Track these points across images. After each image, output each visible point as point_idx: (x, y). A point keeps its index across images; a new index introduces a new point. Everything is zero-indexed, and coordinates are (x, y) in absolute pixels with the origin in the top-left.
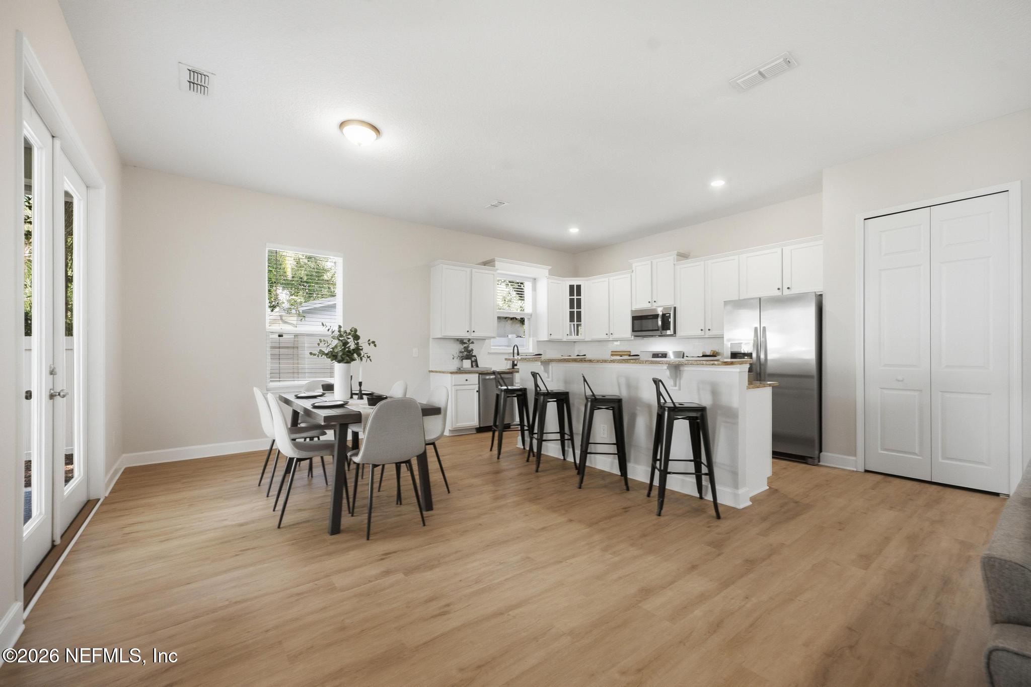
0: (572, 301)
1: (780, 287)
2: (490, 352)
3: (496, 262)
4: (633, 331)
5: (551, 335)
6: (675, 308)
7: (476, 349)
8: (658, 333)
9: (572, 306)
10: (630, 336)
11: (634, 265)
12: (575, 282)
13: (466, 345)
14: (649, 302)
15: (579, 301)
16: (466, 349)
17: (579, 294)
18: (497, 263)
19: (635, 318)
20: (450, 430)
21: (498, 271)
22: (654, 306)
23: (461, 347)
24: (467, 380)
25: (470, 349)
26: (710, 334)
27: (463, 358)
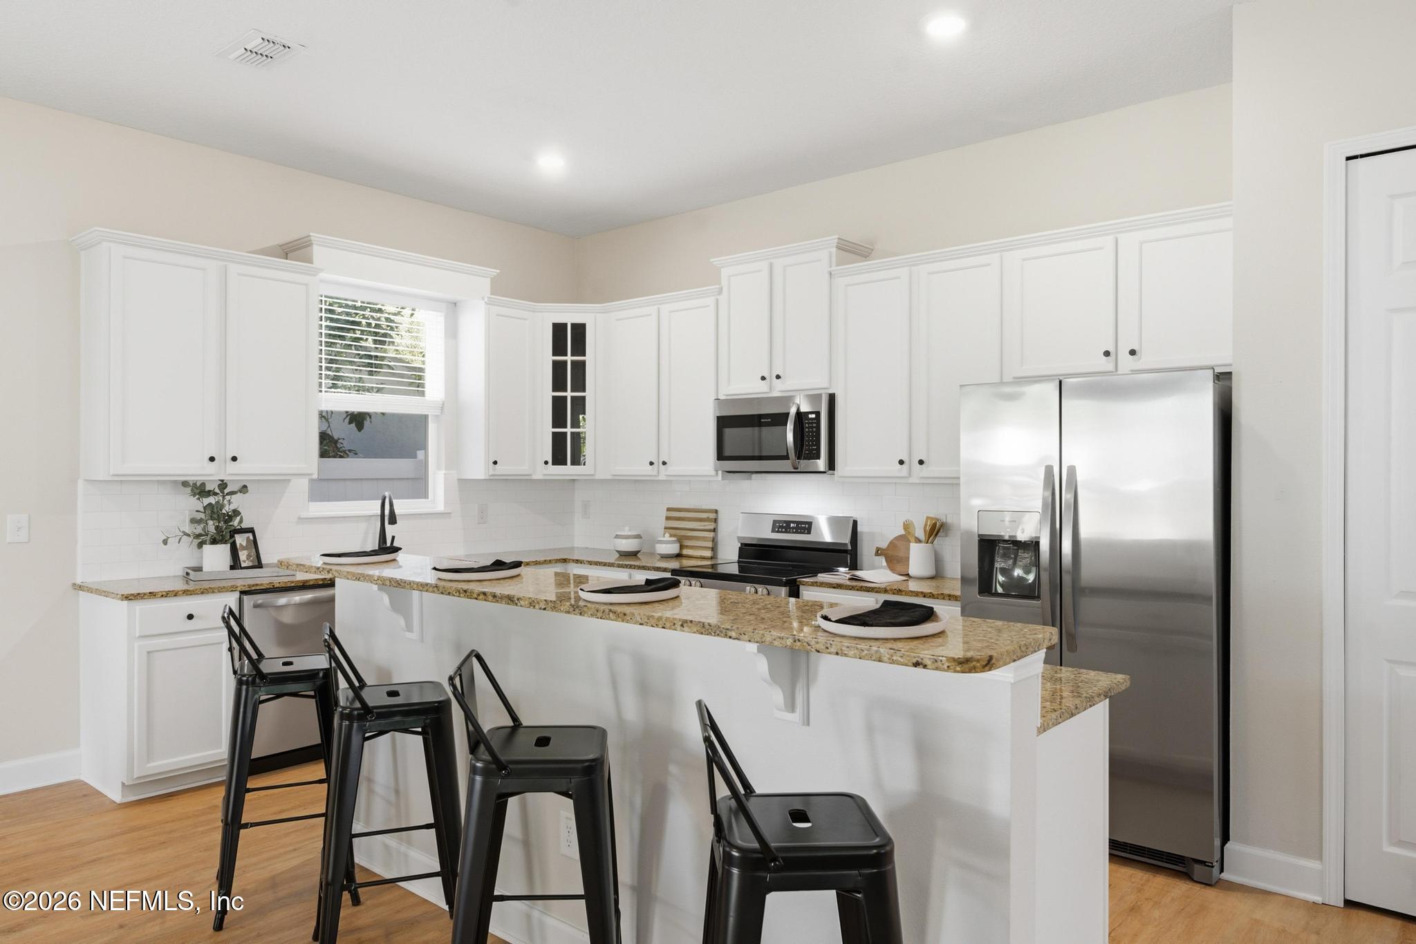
0: (558, 369)
1: (1111, 349)
2: (304, 515)
3: (315, 247)
4: (721, 456)
5: (495, 463)
6: (832, 399)
7: (249, 511)
8: (786, 465)
9: (558, 384)
10: (713, 473)
11: (725, 272)
12: (569, 315)
13: (212, 500)
14: (763, 378)
15: (580, 368)
16: (214, 512)
17: (580, 348)
18: (316, 250)
19: (723, 423)
20: (123, 784)
21: (323, 275)
22: (779, 389)
23: (198, 505)
24: (190, 617)
25: (227, 509)
26: (924, 474)
27: (201, 540)
